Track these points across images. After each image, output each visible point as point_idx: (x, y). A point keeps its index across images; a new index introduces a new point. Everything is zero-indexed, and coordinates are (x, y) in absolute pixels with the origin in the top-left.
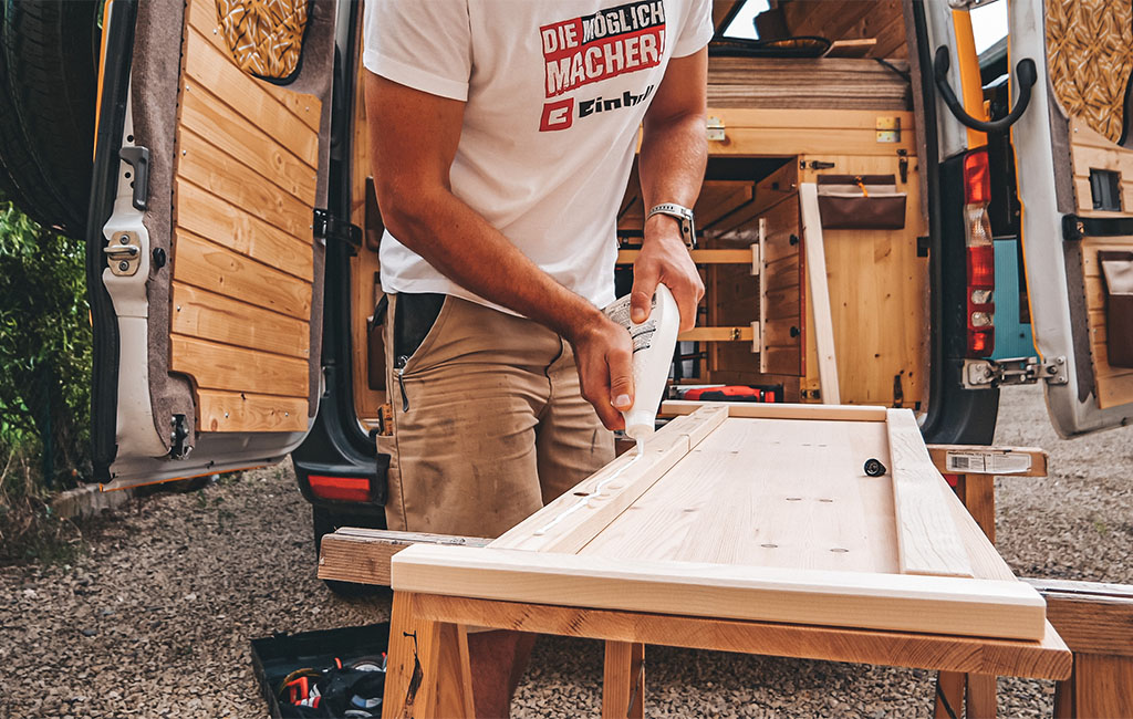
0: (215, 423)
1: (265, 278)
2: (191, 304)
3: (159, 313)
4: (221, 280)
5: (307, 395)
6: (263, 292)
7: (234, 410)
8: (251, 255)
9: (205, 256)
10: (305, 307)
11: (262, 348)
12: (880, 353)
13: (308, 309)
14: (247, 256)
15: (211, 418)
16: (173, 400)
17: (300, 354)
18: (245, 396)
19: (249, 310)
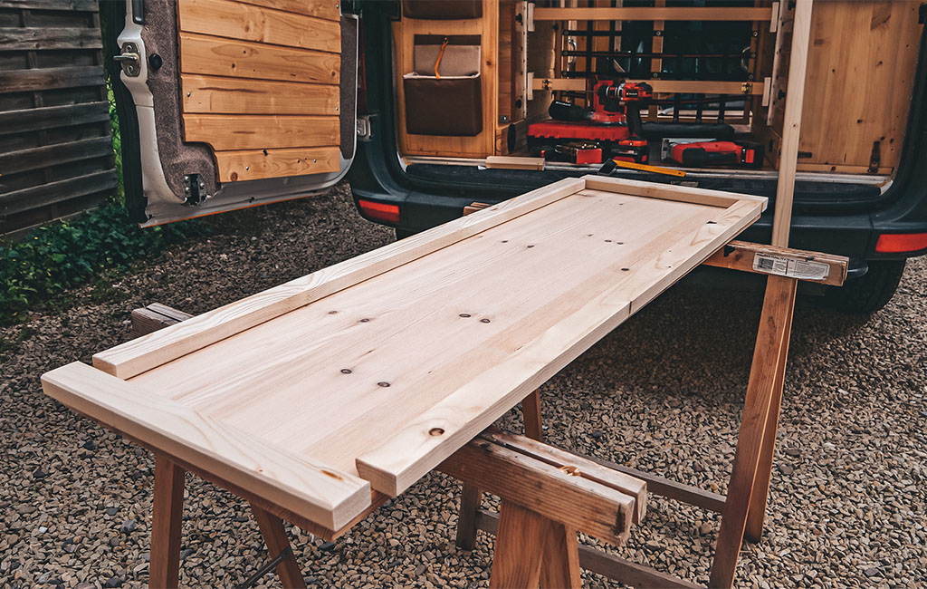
0: (235, 175)
1: (283, 57)
2: (201, 89)
3: (165, 102)
4: (233, 66)
5: (339, 143)
6: (283, 69)
7: (254, 164)
8: (265, 41)
9: (212, 50)
10: (334, 74)
11: (285, 112)
12: (864, 118)
13: (338, 75)
14: (261, 42)
15: (231, 172)
16: (185, 165)
17: (329, 112)
18: (268, 151)
19: (267, 85)
